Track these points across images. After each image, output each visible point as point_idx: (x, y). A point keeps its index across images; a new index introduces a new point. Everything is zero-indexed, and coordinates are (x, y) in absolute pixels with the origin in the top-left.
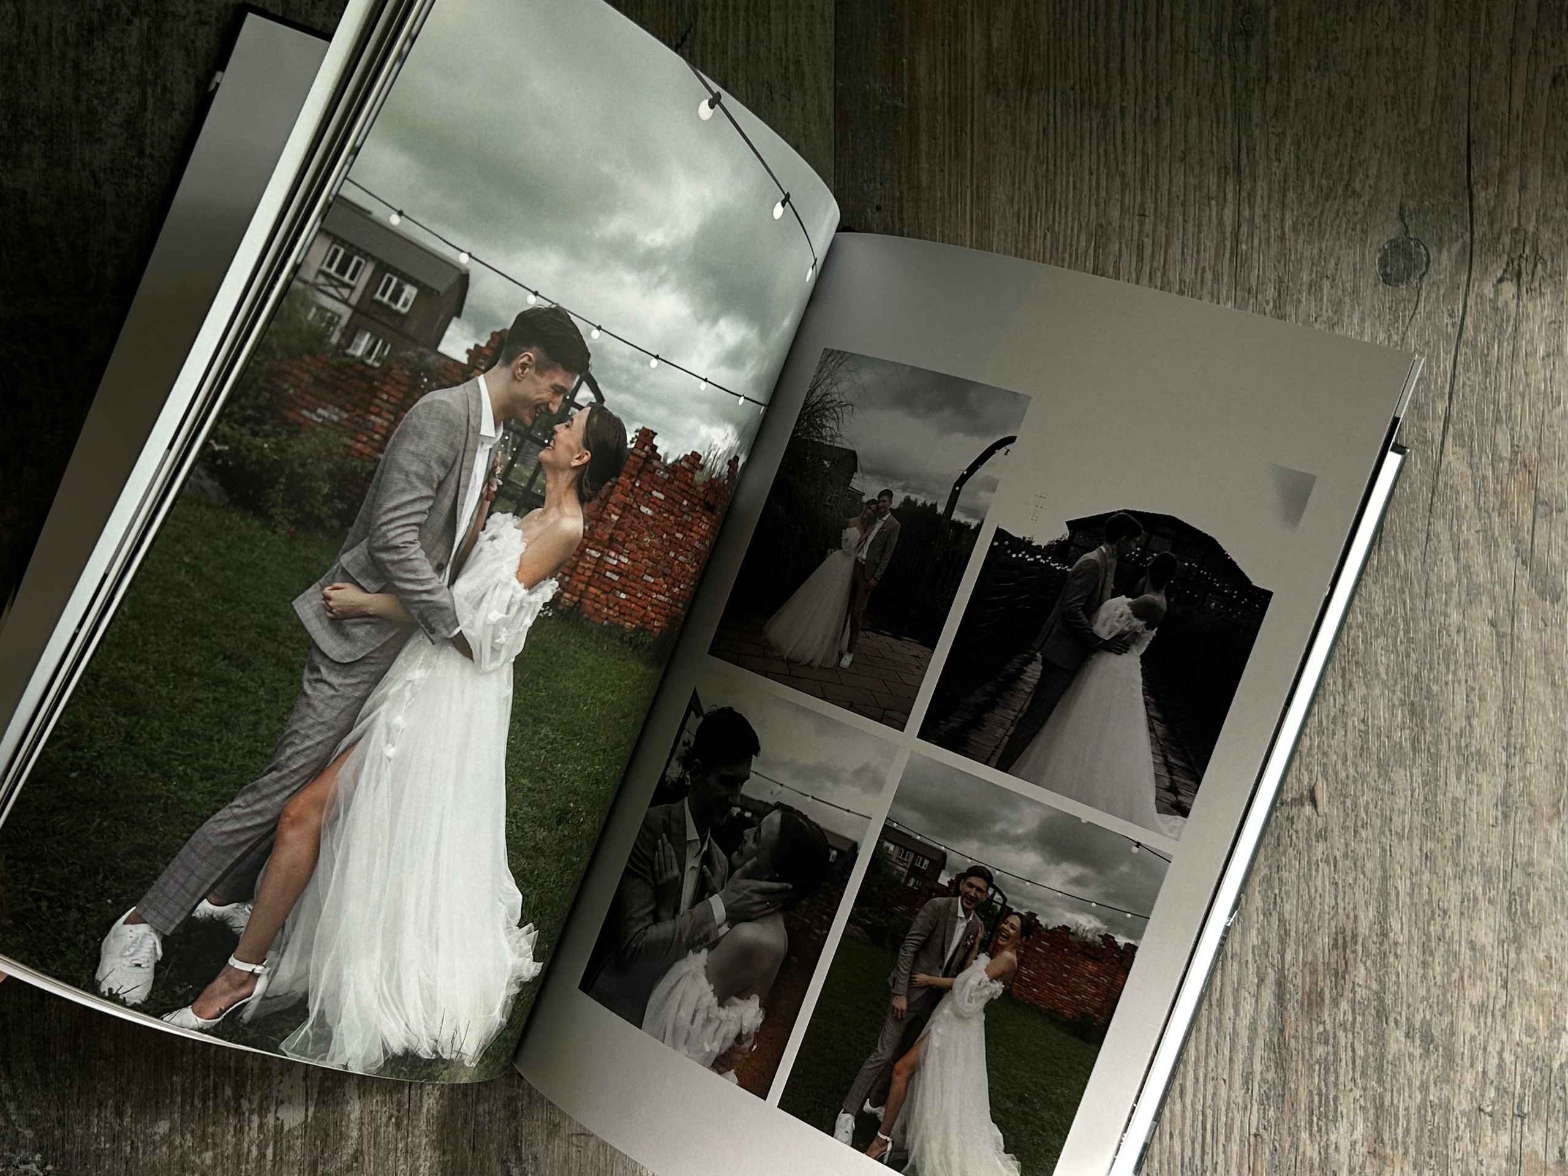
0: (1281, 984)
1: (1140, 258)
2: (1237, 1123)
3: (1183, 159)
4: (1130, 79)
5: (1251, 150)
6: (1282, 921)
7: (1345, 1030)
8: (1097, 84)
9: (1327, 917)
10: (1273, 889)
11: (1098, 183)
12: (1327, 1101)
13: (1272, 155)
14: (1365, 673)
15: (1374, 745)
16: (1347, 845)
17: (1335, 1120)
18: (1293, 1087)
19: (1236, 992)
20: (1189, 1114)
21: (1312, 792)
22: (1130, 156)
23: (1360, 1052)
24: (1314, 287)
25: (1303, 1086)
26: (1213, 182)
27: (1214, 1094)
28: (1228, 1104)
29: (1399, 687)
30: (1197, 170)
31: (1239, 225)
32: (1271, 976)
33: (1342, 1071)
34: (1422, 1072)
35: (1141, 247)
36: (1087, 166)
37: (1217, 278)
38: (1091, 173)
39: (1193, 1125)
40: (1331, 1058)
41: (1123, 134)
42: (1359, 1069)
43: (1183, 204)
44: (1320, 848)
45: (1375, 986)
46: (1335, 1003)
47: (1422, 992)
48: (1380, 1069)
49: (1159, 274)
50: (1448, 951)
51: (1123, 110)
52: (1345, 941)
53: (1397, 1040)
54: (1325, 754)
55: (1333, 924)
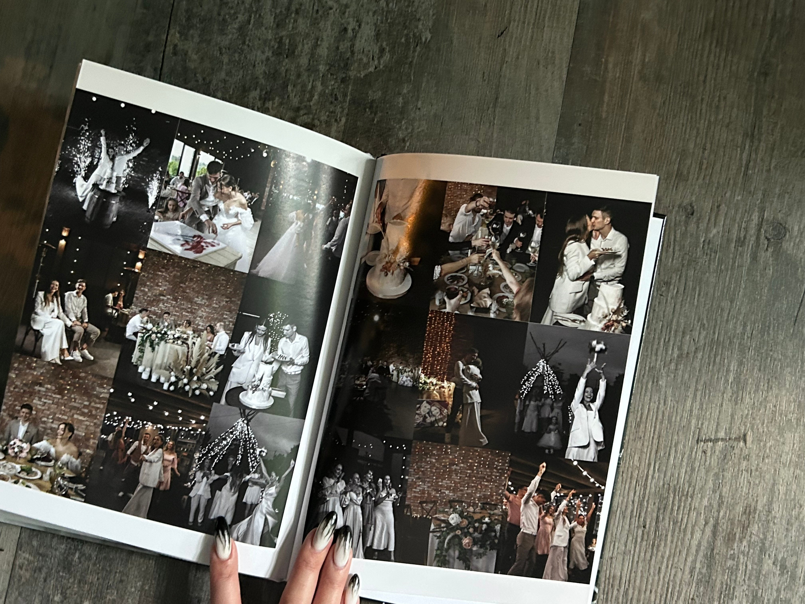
0: (715, 526)
1: (700, 169)
2: (684, 591)
3: (727, 126)
4: (708, 86)
5: (760, 128)
6: (720, 496)
7: (744, 555)
8: (692, 85)
9: (743, 498)
10: (719, 479)
11: (685, 130)
12: (730, 589)
13: (770, 131)
14: (779, 383)
15: (778, 418)
16: (758, 465)
17: (732, 599)
18: (714, 578)
19: (693, 527)
20: (661, 583)
21: (745, 435)
22: (702, 121)
23: (750, 567)
24: (781, 196)
25: (719, 579)
26: (740, 139)
27: (675, 575)
28: (681, 581)
29: (794, 393)
30: (733, 133)
31: (750, 161)
32: (712, 522)
33: (739, 575)
34: (779, 583)
35: (701, 164)
36: (681, 122)
37: (735, 184)
38: (683, 126)
39: (662, 589)
40: (734, 567)
41: (701, 110)
42: (747, 575)
43: (724, 147)
44: (745, 463)
45: (761, 536)
46: (741, 541)
47: (784, 543)
48: (758, 578)
49: (708, 178)
50: (800, 526)
51: (702, 100)
52: (750, 512)
53: (768, 565)
54: (754, 419)
55: (746, 502)
